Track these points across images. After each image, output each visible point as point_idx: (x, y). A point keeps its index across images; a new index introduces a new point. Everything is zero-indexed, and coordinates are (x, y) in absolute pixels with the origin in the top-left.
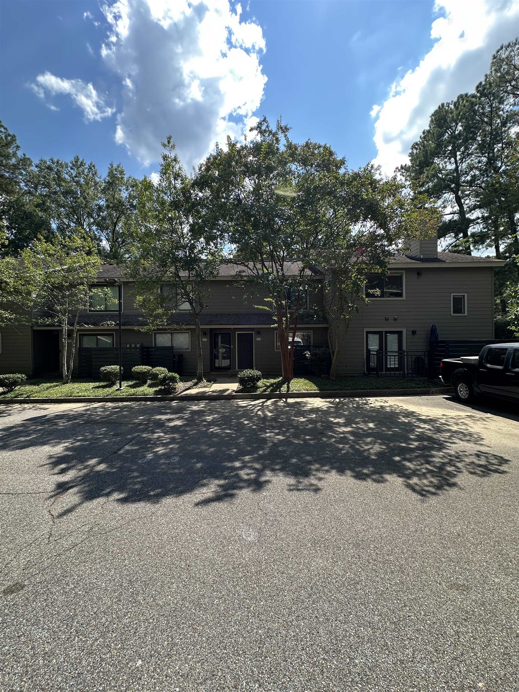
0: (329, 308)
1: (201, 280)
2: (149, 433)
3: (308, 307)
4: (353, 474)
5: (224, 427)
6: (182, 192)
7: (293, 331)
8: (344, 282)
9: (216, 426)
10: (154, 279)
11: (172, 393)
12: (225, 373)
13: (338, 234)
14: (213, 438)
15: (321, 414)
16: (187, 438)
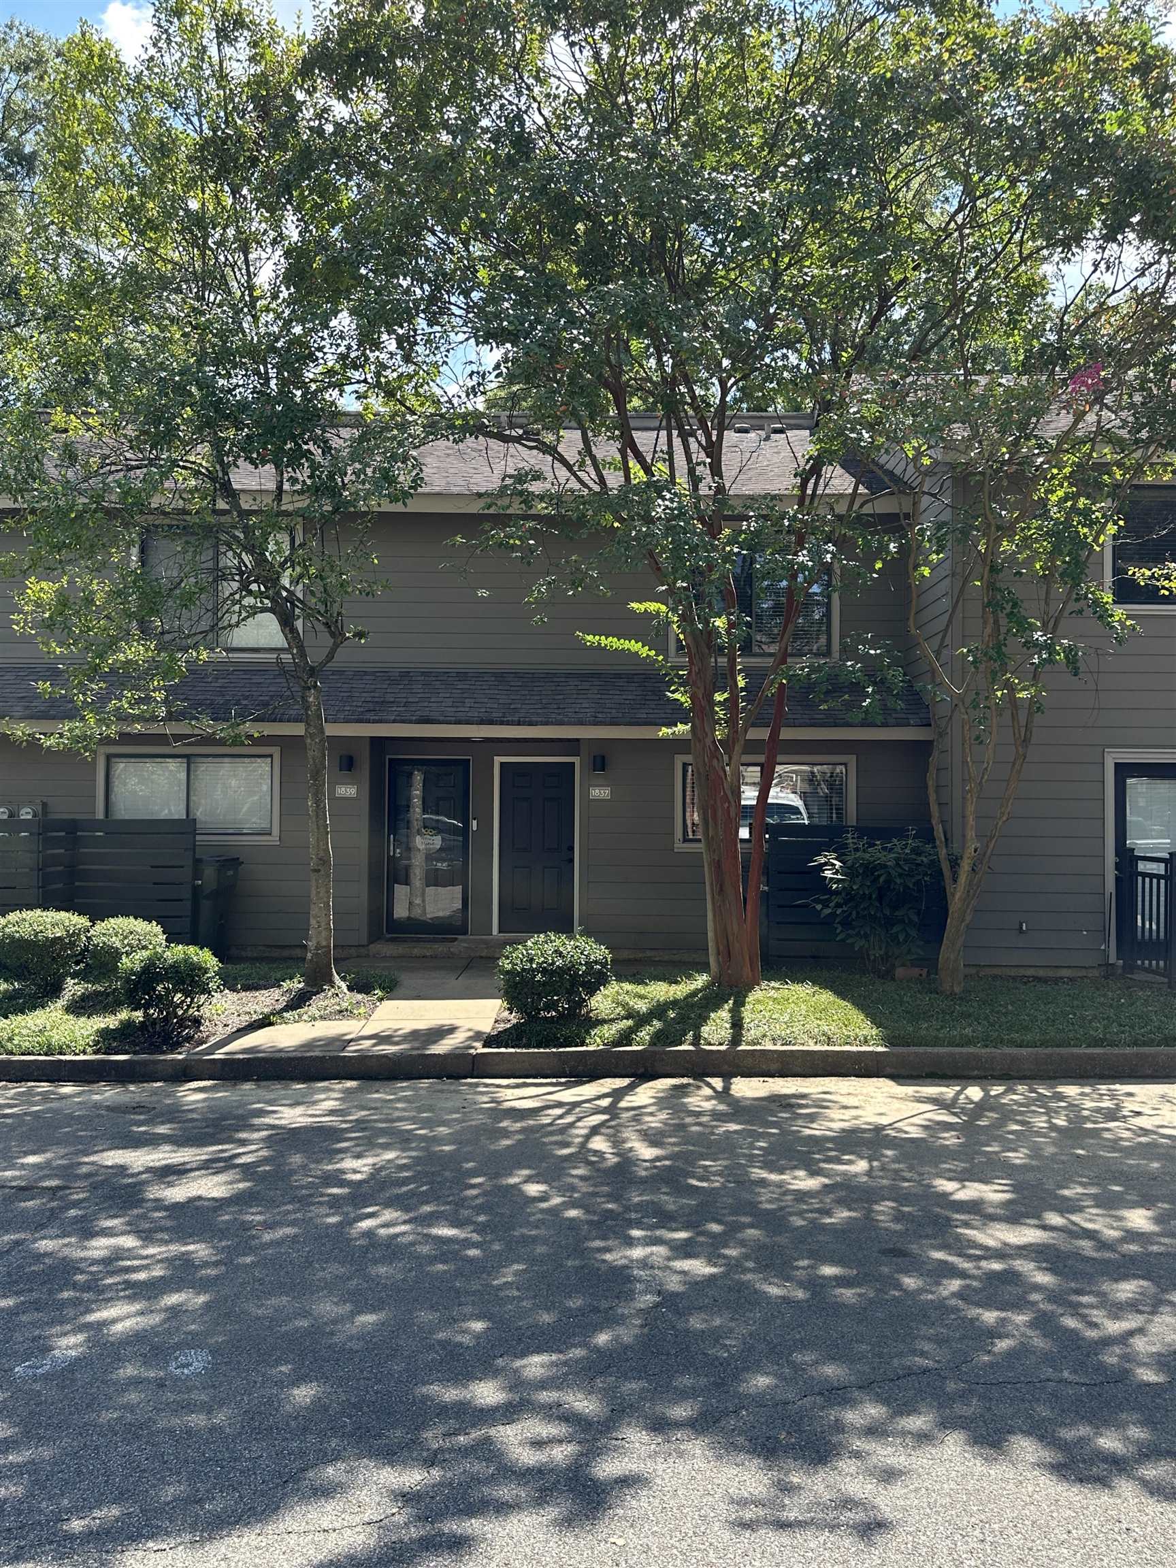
0: (938, 653)
1: (335, 511)
2: (64, 1236)
3: (836, 646)
4: (1048, 1455)
5: (427, 1209)
6: (253, 98)
7: (762, 758)
8: (1007, 530)
9: (389, 1204)
10: (113, 499)
11: (179, 1044)
12: (440, 948)
13: (984, 301)
14: (375, 1262)
15: (896, 1160)
16: (248, 1260)
